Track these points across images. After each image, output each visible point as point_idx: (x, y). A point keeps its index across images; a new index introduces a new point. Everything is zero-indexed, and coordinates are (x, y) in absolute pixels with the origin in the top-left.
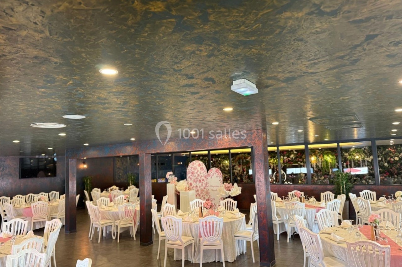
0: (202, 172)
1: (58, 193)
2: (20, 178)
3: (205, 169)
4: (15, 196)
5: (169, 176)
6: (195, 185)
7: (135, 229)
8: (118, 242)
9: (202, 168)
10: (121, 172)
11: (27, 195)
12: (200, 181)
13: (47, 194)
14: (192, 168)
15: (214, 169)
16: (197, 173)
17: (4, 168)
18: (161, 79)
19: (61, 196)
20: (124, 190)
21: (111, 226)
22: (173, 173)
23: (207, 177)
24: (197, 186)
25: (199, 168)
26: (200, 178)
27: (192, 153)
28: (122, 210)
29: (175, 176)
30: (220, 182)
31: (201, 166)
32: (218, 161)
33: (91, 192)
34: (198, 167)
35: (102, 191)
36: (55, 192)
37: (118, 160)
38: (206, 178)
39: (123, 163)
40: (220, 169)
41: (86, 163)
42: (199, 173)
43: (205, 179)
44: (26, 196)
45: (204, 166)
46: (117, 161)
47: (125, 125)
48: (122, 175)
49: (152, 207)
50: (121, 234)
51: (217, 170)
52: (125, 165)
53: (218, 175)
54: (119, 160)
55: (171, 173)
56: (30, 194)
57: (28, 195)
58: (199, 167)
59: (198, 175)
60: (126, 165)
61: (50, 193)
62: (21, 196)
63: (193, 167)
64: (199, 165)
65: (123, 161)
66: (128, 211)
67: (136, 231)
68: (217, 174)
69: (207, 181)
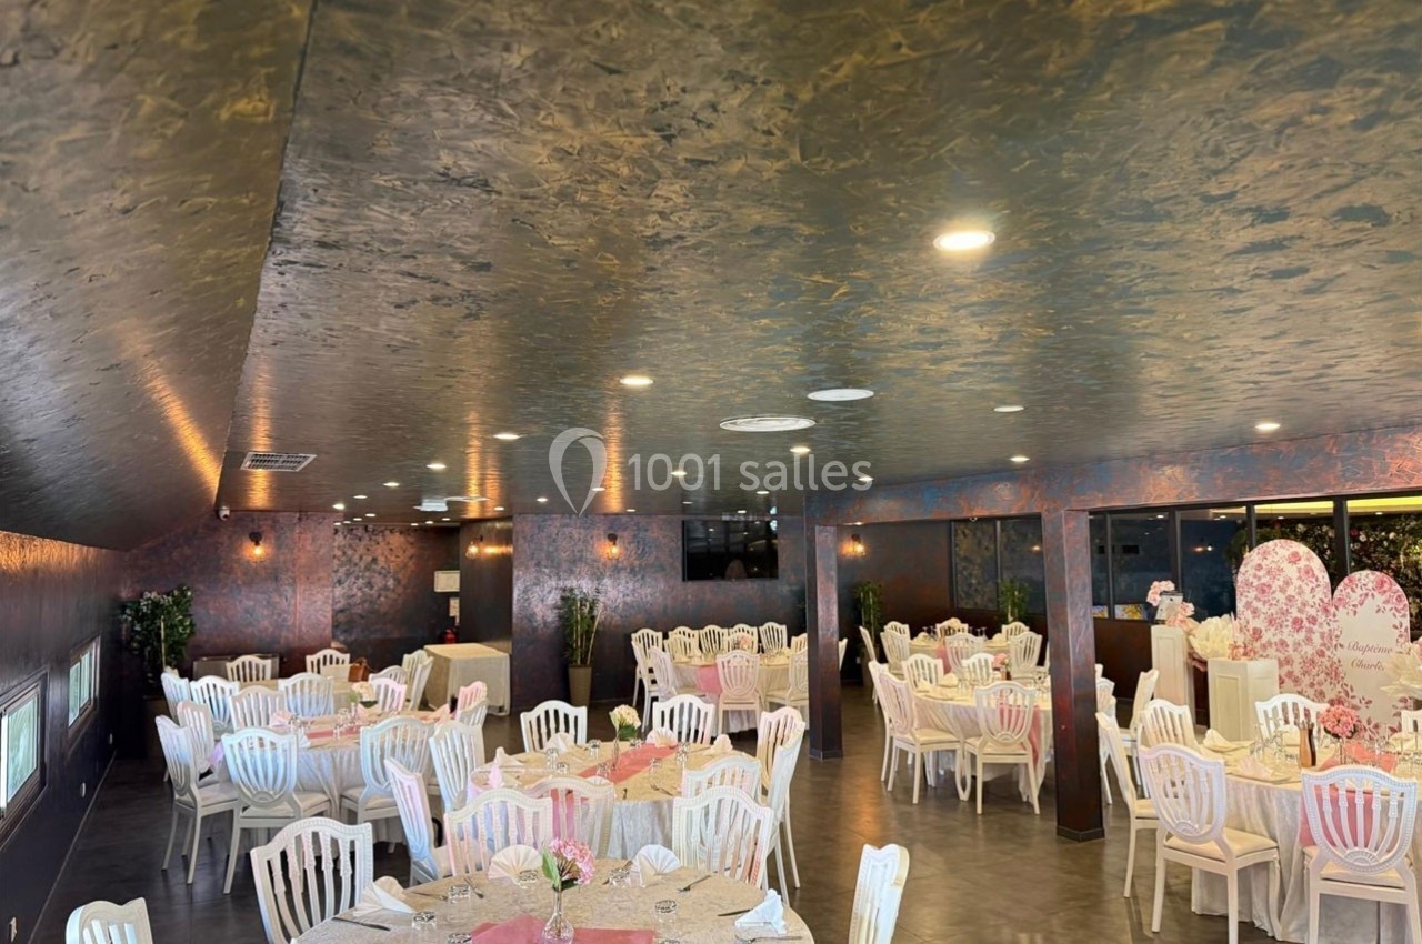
0: (1307, 589)
1: (784, 628)
2: (684, 580)
3: (1324, 578)
4: (672, 630)
5: (1158, 598)
6: (1276, 639)
7: (1036, 778)
8: (979, 810)
9: (1309, 571)
10: (975, 572)
11: (702, 628)
12: (1297, 623)
13: (755, 629)
14: (1259, 567)
15: (1366, 578)
16: (1282, 590)
17: (647, 549)
18: (1146, 240)
19: (794, 639)
20: (990, 636)
21: (951, 755)
22: (1176, 587)
23: (1333, 610)
24: (1283, 643)
25: (1291, 571)
26: (1300, 611)
27: (1259, 508)
28: (989, 704)
29: (1185, 600)
30: (1397, 632)
31: (1302, 563)
32: (1386, 543)
33: (882, 634)
34: (1285, 565)
35: (913, 635)
36: (776, 626)
37: (964, 533)
38: (1326, 610)
39: (979, 544)
40: (1397, 575)
41: (861, 537)
42: (1291, 591)
43: (1322, 618)
44: (701, 631)
45: (1316, 563)
46: (962, 537)
47: (996, 410)
48: (979, 584)
49: (1099, 706)
50: (985, 784)
51: (1382, 583)
52: (987, 548)
53: (1387, 602)
54: (967, 531)
55: (1169, 586)
56: (711, 627)
57: (707, 629)
58: (1295, 567)
59: (1290, 599)
60: (992, 547)
61: (761, 629)
62: (688, 630)
63: (1264, 563)
64: (1295, 558)
65: (979, 534)
66: (1010, 711)
67: (1040, 781)
68: (1380, 599)
69: (1333, 625)
